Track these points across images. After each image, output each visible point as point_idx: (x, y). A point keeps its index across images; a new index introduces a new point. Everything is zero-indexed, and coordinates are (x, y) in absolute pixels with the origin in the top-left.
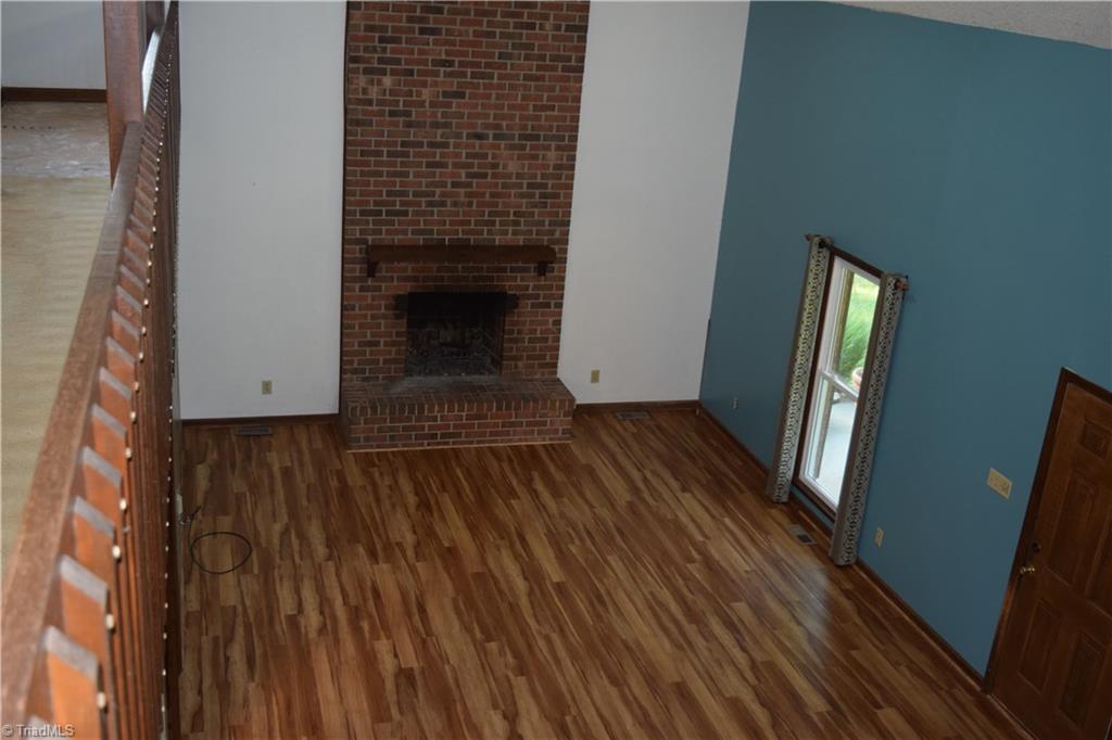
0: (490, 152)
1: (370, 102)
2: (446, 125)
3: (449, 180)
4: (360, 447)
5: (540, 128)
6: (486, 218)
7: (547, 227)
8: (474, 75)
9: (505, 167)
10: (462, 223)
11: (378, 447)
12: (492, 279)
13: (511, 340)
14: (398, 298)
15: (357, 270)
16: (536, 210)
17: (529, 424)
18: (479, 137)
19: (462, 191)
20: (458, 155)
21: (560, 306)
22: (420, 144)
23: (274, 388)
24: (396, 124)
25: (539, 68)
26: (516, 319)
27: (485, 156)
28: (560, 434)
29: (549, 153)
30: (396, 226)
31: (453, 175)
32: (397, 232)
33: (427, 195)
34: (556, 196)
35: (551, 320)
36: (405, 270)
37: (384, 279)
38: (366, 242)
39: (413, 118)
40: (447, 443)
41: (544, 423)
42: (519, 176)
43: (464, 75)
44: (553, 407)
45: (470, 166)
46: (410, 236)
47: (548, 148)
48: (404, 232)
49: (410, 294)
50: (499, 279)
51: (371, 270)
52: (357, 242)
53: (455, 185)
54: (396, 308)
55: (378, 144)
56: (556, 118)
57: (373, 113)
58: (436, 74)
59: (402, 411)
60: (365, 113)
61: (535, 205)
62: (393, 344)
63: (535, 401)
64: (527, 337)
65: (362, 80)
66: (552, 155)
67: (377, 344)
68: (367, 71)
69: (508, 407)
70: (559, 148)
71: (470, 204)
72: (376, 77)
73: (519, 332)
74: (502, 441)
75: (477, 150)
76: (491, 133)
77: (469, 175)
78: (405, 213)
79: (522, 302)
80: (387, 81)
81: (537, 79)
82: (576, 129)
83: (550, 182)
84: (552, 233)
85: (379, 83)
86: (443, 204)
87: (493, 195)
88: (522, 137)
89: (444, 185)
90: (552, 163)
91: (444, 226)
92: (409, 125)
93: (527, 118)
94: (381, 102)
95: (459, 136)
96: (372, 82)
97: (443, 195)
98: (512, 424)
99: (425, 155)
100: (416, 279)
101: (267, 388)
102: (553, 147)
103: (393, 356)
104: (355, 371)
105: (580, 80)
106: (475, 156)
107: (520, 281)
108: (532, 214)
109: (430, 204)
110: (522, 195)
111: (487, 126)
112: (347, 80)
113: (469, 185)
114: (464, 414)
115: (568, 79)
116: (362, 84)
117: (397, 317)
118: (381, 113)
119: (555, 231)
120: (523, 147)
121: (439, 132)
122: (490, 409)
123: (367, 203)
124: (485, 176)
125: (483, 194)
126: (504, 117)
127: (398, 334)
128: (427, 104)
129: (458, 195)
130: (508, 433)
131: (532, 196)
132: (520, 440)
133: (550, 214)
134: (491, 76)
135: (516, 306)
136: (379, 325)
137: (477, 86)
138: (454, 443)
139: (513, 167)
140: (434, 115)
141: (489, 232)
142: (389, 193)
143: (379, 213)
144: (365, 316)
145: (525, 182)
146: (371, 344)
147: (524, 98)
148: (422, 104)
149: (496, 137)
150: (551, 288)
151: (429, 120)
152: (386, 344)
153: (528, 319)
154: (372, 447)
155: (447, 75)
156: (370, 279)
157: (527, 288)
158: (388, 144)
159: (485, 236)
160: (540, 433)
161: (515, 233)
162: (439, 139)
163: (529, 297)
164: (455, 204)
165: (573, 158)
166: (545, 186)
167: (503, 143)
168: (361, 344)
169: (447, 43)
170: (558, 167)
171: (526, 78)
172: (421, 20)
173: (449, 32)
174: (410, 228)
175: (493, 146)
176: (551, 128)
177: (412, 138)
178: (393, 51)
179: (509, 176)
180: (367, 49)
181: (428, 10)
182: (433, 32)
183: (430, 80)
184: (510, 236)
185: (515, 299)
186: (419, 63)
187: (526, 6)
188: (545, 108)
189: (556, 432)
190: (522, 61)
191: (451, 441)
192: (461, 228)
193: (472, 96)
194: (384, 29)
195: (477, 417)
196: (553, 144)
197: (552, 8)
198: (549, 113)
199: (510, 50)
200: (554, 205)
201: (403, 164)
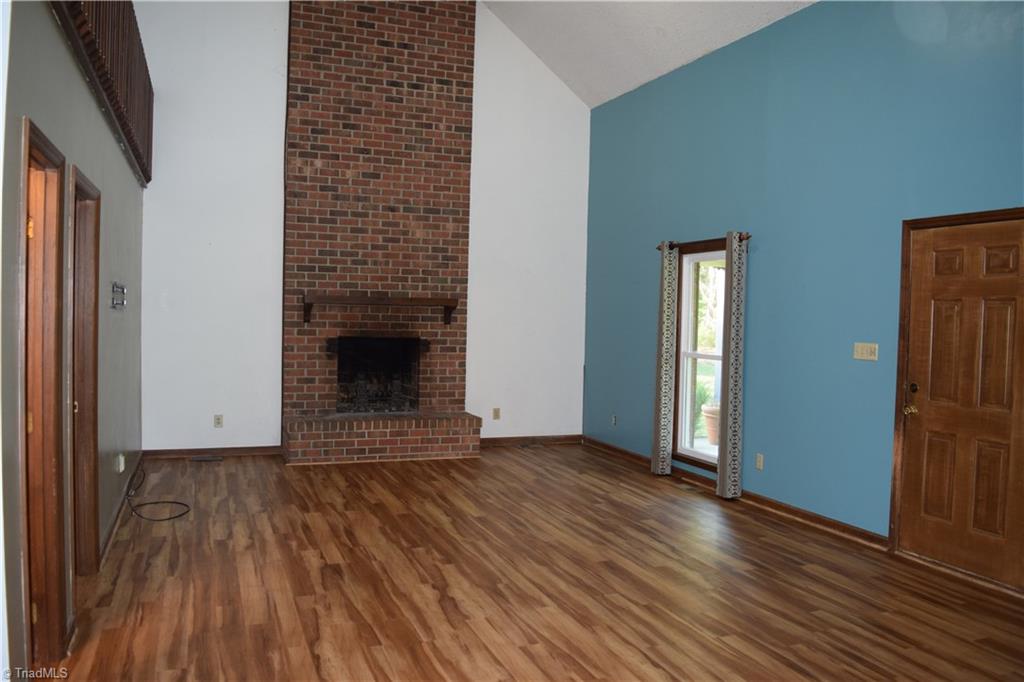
0: (402, 222)
1: (304, 179)
2: (366, 199)
3: (370, 244)
4: (299, 461)
5: (440, 204)
6: (400, 275)
7: (449, 284)
8: (386, 161)
9: (414, 234)
10: (381, 279)
11: (315, 461)
12: (407, 326)
13: (425, 379)
14: (330, 341)
15: (296, 316)
16: (440, 270)
17: (444, 441)
18: (393, 209)
19: (380, 252)
20: (375, 223)
21: (464, 350)
22: (345, 214)
23: (225, 421)
24: (326, 197)
25: (436, 158)
26: (428, 360)
27: (397, 225)
28: (471, 451)
29: (447, 224)
30: (327, 280)
31: (372, 239)
32: (327, 285)
33: (351, 254)
34: (456, 259)
35: (457, 363)
36: (336, 317)
37: (318, 325)
38: (302, 292)
39: (339, 193)
40: (374, 458)
41: (457, 440)
42: (425, 241)
43: (379, 161)
44: (463, 425)
45: (387, 232)
46: (338, 288)
47: (447, 220)
48: (334, 285)
49: (340, 338)
51: (307, 310)
52: (295, 292)
53: (374, 247)
54: (328, 349)
55: (312, 212)
56: (452, 197)
57: (307, 187)
58: (357, 159)
59: (334, 428)
60: (301, 187)
61: (439, 266)
62: (327, 381)
63: (448, 419)
64: (438, 376)
65: (298, 162)
66: (450, 226)
67: (312, 381)
68: (302, 155)
69: (425, 426)
70: (455, 220)
71: (387, 263)
72: (309, 160)
73: (432, 372)
74: (422, 456)
75: (391, 220)
76: (401, 206)
77: (385, 240)
78: (334, 270)
79: (433, 346)
80: (319, 163)
81: (435, 166)
82: (468, 206)
83: (450, 248)
84: (454, 288)
85: (312, 164)
86: (365, 263)
87: (405, 257)
89: (365, 247)
90: (450, 232)
91: (366, 279)
92: (336, 198)
93: (431, 196)
94: (313, 179)
95: (375, 208)
96: (306, 163)
97: (364, 255)
98: (429, 441)
99: (350, 222)
100: (344, 325)
101: (218, 421)
102: (451, 220)
103: (326, 392)
104: (294, 405)
105: (469, 168)
106: (389, 224)
107: (428, 328)
108: (437, 273)
110: (428, 257)
111: (398, 201)
112: (287, 162)
113: (386, 248)
114: (388, 430)
115: (459, 167)
116: (299, 165)
117: (330, 357)
118: (313, 188)
119: (456, 287)
120: (427, 219)
121: (360, 204)
122: (410, 426)
123: (303, 260)
124: (398, 241)
125: (397, 256)
126: (411, 194)
127: (330, 373)
128: (350, 182)
129: (376, 255)
130: (427, 449)
131: (436, 258)
132: (437, 455)
133: (451, 274)
134: (400, 163)
135: (428, 350)
136: (314, 365)
137: (388, 170)
138: (380, 458)
139: (419, 234)
140: (356, 191)
141: (404, 287)
142: (321, 253)
143: (313, 269)
144: (303, 356)
145: (430, 246)
146: (308, 381)
147: (426, 180)
148: (346, 182)
149: (405, 210)
150: (455, 334)
151: (352, 195)
152: (321, 381)
153: (439, 361)
154: (309, 460)
155: (365, 160)
156: (306, 324)
157: (436, 334)
158: (319, 212)
159: (400, 290)
160: (453, 448)
161: (424, 288)
162: (360, 210)
163: (438, 342)
164: (375, 263)
165: (467, 228)
166: (446, 250)
167: (411, 215)
168: (299, 381)
169: (365, 136)
170: (455, 235)
171: (427, 165)
172: (344, 118)
173: (366, 128)
174: (339, 282)
175: (404, 217)
176: (448, 205)
177: (338, 209)
178: (322, 140)
179: (417, 241)
180: (301, 138)
181: (351, 110)
182: (353, 127)
183: (352, 163)
184: (420, 290)
185: (427, 344)
186: (343, 150)
187: (425, 110)
188: (443, 189)
189: (467, 448)
190: (423, 152)
191: (378, 455)
192: (380, 283)
193: (385, 177)
194: (316, 123)
195: (399, 434)
196: (451, 217)
197: (444, 112)
198: (446, 192)
199: (413, 143)
200: (454, 266)
201: (332, 229)
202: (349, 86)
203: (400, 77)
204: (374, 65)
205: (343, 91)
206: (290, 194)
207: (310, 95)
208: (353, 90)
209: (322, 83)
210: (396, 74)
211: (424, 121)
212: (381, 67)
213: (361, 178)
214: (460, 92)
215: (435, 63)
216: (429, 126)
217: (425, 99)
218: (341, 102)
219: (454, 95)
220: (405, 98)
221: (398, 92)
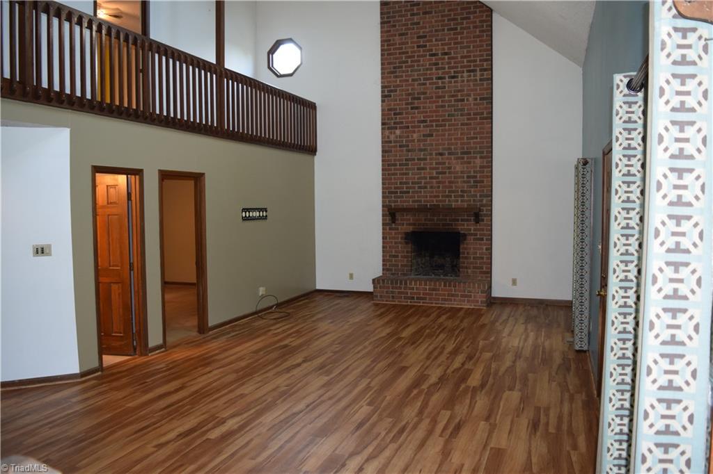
0: (447, 161)
1: (390, 142)
2: (425, 150)
3: (428, 176)
4: (379, 300)
5: (472, 148)
6: (447, 194)
7: (479, 198)
8: (437, 126)
9: (455, 168)
10: (435, 197)
11: (387, 301)
12: (452, 225)
13: (463, 258)
14: (407, 234)
15: (389, 219)
16: (472, 189)
17: (462, 296)
18: (441, 154)
19: (434, 181)
20: (431, 164)
21: (490, 240)
22: (414, 159)
23: (354, 276)
24: (402, 151)
25: (468, 119)
26: (465, 246)
27: (444, 163)
28: (480, 303)
29: (476, 160)
30: (405, 199)
31: (430, 173)
32: (405, 202)
33: (418, 183)
34: (482, 182)
35: (485, 248)
36: (409, 220)
37: (400, 224)
38: (391, 206)
39: (410, 148)
40: (420, 302)
41: (470, 296)
42: (462, 172)
43: (432, 126)
44: (474, 287)
45: (438, 168)
46: (411, 203)
47: (476, 158)
48: (408, 202)
49: (412, 232)
50: (455, 225)
51: (393, 219)
52: (388, 206)
53: (431, 178)
54: (406, 239)
55: (395, 160)
56: (479, 143)
57: (392, 147)
58: (420, 127)
59: (397, 283)
60: (389, 147)
61: (471, 187)
62: (405, 257)
64: (472, 256)
65: (387, 132)
66: (478, 161)
67: (397, 256)
68: (389, 128)
69: (450, 286)
70: (481, 157)
71: (439, 187)
72: (393, 131)
73: (468, 253)
74: (448, 304)
75: (440, 161)
76: (446, 152)
77: (437, 173)
78: (408, 192)
79: (468, 237)
80: (398, 132)
81: (467, 124)
83: (478, 175)
84: (482, 201)
85: (394, 133)
86: (426, 187)
87: (450, 182)
88: (462, 153)
89: (426, 178)
90: (478, 165)
91: (426, 197)
92: (408, 151)
93: (464, 144)
94: (395, 142)
95: (431, 154)
96: (391, 133)
97: (425, 183)
98: (453, 295)
99: (416, 164)
100: (414, 224)
101: (351, 276)
102: (478, 157)
103: (405, 263)
105: (491, 123)
106: (440, 163)
107: (465, 226)
108: (470, 191)
109: (420, 188)
110: (464, 182)
111: (444, 149)
112: (383, 133)
113: (438, 178)
114: (428, 287)
115: (484, 123)
116: (388, 134)
117: (407, 243)
118: (395, 146)
119: (483, 200)
120: (463, 158)
121: (422, 153)
122: (440, 286)
123: (391, 188)
124: (445, 173)
125: (445, 182)
126: (452, 144)
127: (407, 252)
128: (416, 141)
129: (432, 183)
130: (451, 300)
131: (469, 182)
132: (458, 304)
133: (480, 191)
134: (445, 126)
135: (465, 239)
136: (398, 247)
137: (438, 131)
138: (423, 303)
139: (458, 168)
140: (419, 145)
141: (449, 201)
142: (401, 183)
143: (397, 193)
144: (392, 242)
145: (465, 175)
146: (394, 256)
147: (461, 134)
148: (413, 141)
149: (449, 154)
150: (484, 230)
151: (417, 148)
152: (402, 257)
153: (472, 246)
155: (424, 126)
156: (393, 225)
157: (470, 230)
158: (399, 160)
159: (447, 203)
160: (468, 301)
161: (462, 201)
162: (422, 157)
163: (472, 235)
164: (431, 187)
166: (476, 177)
167: (453, 157)
168: (390, 256)
169: (423, 112)
170: (481, 167)
171: (462, 124)
172: (412, 103)
173: (424, 108)
174: (411, 200)
175: (447, 159)
176: (476, 148)
177: (410, 157)
178: (400, 118)
179: (457, 173)
180: (388, 119)
181: (414, 99)
182: (417, 108)
183: (416, 130)
184: (459, 203)
185: (465, 235)
186: (411, 122)
187: (459, 91)
188: (473, 138)
189: (477, 301)
190: (459, 117)
191: (421, 301)
192: (435, 199)
193: (436, 135)
194: (396, 109)
195: (434, 290)
196: (478, 156)
197: (472, 90)
198: (475, 140)
199: (453, 112)
200: (481, 187)
201: (406, 169)
202: (413, 85)
203: (443, 73)
204: (427, 69)
205: (410, 88)
206: (385, 151)
207: (392, 94)
208: (416, 87)
209: (398, 86)
210: (440, 72)
211: (459, 98)
212: (431, 69)
213: (422, 138)
214: (482, 75)
215: (465, 60)
216: (463, 100)
217: (459, 84)
218: (409, 94)
219: (478, 78)
220: (447, 86)
221: (442, 83)
